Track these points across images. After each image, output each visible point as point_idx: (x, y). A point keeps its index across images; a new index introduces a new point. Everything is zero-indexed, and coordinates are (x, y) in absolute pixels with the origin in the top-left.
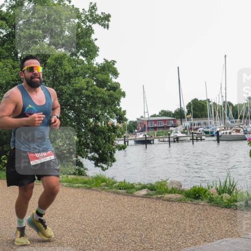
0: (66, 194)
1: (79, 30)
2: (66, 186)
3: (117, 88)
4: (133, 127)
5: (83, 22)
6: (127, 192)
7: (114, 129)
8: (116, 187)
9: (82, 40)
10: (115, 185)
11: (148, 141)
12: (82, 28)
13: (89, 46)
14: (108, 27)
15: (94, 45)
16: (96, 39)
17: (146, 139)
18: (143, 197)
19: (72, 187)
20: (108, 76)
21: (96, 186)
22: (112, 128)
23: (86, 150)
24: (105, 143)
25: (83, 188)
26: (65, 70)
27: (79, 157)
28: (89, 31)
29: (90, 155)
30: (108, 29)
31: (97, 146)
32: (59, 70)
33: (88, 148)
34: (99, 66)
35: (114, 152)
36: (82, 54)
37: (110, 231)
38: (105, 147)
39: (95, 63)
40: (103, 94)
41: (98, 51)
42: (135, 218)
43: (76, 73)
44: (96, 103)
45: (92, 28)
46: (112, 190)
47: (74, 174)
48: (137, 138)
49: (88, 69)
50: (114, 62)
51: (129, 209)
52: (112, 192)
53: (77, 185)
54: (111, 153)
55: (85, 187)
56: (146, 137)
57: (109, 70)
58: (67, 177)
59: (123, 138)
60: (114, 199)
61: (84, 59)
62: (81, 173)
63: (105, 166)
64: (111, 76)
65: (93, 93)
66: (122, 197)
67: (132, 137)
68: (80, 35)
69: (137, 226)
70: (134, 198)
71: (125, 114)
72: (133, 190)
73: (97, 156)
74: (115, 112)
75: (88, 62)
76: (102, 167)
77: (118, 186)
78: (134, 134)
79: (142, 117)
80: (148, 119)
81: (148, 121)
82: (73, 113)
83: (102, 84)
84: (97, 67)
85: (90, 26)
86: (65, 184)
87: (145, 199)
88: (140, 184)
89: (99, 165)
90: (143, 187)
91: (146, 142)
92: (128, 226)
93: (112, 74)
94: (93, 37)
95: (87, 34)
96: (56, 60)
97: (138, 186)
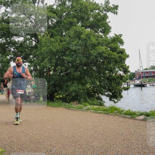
0: (93, 117)
1: (99, 16)
2: (93, 112)
3: (123, 52)
4: (133, 77)
5: (101, 11)
6: (131, 117)
7: (121, 77)
8: (124, 113)
9: (101, 23)
10: (123, 112)
11: (143, 85)
12: (100, 16)
13: (105, 26)
14: (117, 14)
15: (108, 25)
16: (109, 22)
17: (141, 83)
18: (141, 120)
19: (97, 113)
20: (118, 45)
21: (111, 112)
22: (120, 77)
23: (104, 90)
24: (116, 86)
25: (103, 114)
26: (92, 42)
27: (100, 95)
28: (105, 17)
29: (106, 93)
30: (117, 15)
31: (111, 88)
32: (88, 41)
33: (105, 89)
34: (111, 38)
35: (122, 92)
36: (101, 31)
37: (122, 140)
38: (116, 89)
39: (109, 36)
40: (115, 56)
41: (111, 29)
42: (137, 133)
43: (99, 43)
44: (111, 61)
45: (106, 15)
46: (121, 115)
47: (97, 105)
48: (136, 83)
49: (105, 41)
50: (121, 35)
51: (133, 127)
52: (121, 117)
53: (99, 112)
54: (120, 92)
55: (105, 113)
56: (141, 82)
57: (118, 41)
58: (93, 107)
59: (127, 83)
60: (123, 121)
61: (102, 34)
62: (101, 105)
63: (116, 100)
64: (119, 44)
65: (109, 55)
66: (128, 120)
67: (132, 82)
68: (100, 19)
69: (139, 138)
70: (136, 121)
71: (129, 68)
72: (135, 116)
73: (111, 94)
74: (122, 67)
75: (105, 36)
76: (114, 101)
77: (126, 113)
78: (134, 81)
79: (138, 70)
80: (142, 71)
81: (142, 72)
82: (96, 68)
83: (114, 49)
84: (110, 39)
85: (106, 14)
86: (92, 111)
87: (143, 122)
88: (139, 112)
89: (112, 99)
90: (142, 114)
91: (142, 86)
92: (133, 138)
93: (120, 43)
94: (108, 20)
95: (104, 19)
96: (87, 35)
97: (138, 113)
